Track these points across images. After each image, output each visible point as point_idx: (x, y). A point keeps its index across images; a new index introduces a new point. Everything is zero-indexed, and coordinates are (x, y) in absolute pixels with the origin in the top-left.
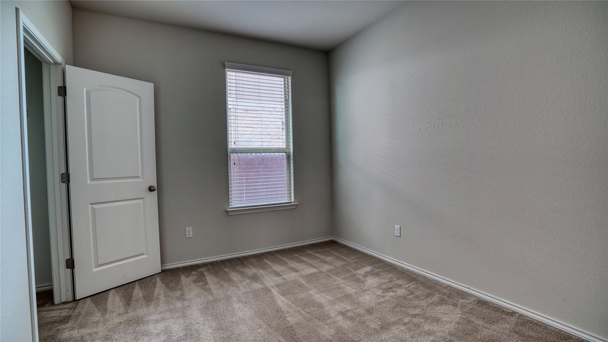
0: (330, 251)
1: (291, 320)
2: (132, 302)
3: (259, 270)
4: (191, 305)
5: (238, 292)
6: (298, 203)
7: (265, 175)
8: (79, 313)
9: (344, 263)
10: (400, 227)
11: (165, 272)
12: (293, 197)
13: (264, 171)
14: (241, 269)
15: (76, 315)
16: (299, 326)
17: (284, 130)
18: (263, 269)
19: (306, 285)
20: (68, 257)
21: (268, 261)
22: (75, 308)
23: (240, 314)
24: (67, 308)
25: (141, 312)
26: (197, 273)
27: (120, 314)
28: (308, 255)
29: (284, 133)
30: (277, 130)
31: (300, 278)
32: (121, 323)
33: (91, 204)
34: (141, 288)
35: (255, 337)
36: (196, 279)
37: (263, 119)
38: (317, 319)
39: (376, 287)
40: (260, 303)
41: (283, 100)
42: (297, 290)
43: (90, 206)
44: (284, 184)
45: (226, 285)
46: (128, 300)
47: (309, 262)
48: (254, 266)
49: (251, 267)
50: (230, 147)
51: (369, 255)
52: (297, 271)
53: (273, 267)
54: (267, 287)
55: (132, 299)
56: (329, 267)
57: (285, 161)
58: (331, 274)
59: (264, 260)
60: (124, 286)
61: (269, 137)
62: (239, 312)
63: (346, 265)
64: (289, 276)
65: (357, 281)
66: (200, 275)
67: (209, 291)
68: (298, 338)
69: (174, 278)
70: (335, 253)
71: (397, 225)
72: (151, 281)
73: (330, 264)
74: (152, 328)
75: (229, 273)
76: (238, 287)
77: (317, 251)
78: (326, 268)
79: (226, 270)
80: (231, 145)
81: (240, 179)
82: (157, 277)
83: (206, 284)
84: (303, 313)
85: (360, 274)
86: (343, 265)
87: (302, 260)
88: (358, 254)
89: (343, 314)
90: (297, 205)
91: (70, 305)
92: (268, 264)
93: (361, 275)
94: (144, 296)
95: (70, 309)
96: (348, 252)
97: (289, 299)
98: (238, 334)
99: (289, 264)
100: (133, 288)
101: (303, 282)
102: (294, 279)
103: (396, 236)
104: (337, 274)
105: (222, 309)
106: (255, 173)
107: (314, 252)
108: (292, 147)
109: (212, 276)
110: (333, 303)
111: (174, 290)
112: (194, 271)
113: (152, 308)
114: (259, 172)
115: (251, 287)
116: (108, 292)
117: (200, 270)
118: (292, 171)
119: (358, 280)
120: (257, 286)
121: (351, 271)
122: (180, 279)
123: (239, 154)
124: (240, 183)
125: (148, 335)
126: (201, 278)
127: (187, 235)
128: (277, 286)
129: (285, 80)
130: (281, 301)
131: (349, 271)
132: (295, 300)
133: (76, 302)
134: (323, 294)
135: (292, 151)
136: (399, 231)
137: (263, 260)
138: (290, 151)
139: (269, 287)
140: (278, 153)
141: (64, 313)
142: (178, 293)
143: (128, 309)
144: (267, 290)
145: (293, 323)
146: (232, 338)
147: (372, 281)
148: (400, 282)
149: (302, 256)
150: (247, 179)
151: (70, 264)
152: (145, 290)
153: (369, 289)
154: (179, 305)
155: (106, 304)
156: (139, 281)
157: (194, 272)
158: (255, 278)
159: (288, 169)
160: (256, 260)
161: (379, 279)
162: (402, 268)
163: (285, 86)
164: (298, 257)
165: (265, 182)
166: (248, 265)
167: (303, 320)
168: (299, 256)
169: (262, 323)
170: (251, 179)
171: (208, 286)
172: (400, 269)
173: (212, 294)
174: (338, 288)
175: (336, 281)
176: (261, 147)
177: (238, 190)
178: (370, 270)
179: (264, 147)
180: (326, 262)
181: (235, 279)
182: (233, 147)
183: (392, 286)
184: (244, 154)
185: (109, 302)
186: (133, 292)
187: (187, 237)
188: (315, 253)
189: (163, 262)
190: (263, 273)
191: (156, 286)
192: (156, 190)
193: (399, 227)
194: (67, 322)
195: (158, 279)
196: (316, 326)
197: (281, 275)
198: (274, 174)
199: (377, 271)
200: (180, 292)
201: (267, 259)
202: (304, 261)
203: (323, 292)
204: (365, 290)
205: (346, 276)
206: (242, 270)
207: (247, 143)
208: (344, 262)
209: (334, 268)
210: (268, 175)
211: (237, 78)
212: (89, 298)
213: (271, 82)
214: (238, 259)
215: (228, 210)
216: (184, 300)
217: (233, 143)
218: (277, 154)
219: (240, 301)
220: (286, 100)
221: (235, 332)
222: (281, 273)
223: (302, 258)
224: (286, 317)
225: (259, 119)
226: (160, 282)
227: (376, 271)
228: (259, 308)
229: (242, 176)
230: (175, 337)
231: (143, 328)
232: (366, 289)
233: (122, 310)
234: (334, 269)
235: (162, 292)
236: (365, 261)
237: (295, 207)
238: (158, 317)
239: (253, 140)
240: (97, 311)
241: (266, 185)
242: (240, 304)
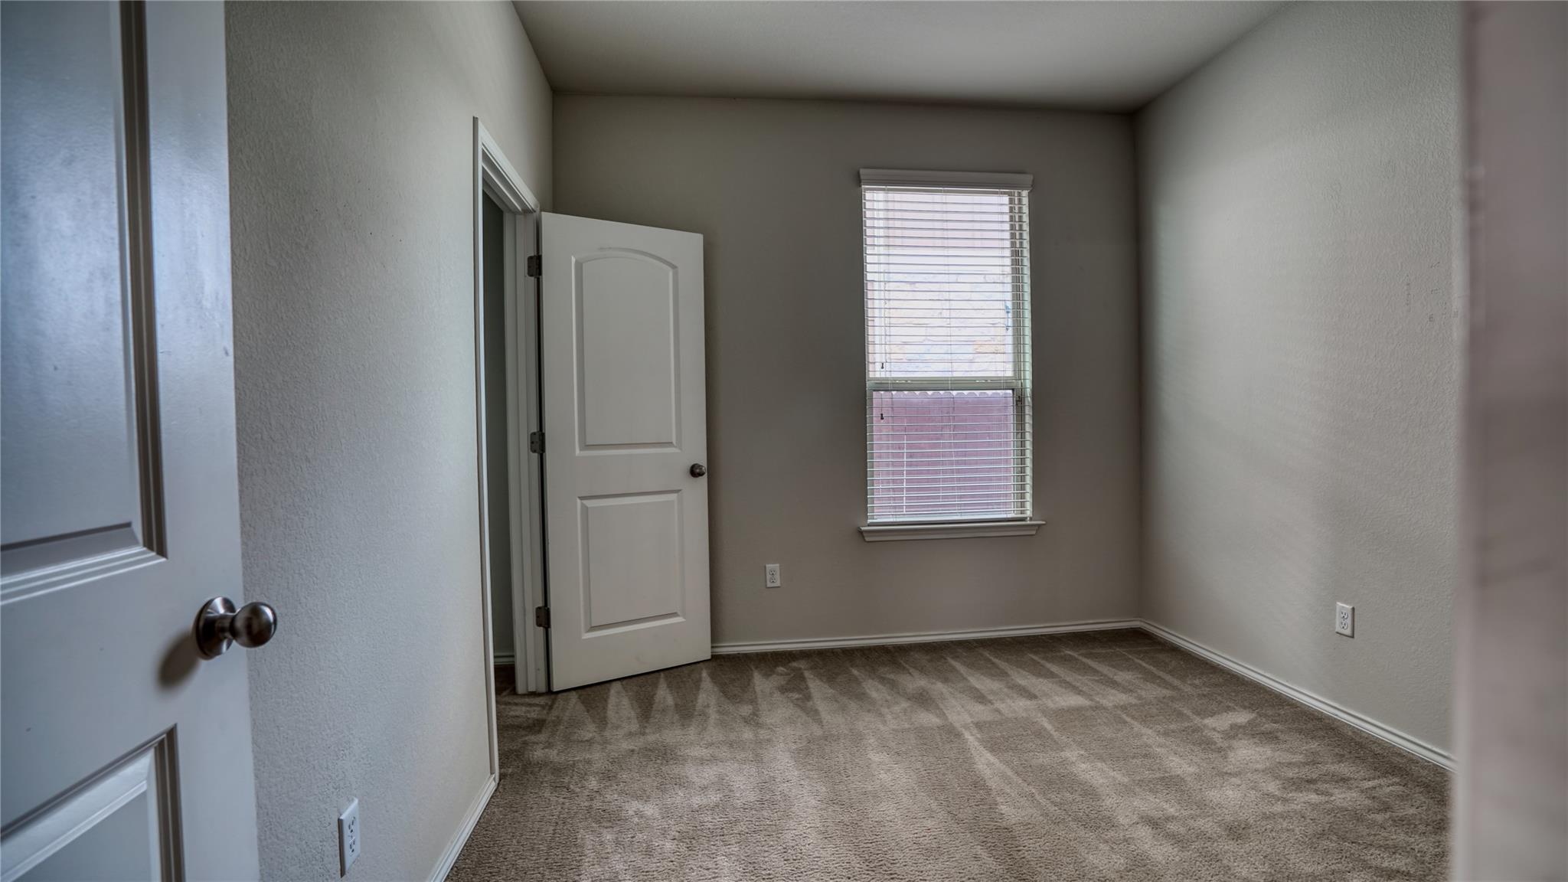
0: (1130, 657)
1: (1011, 812)
2: (652, 714)
3: (934, 680)
4: (774, 739)
5: (882, 727)
6: (1044, 522)
7: (956, 445)
8: (558, 717)
9: (1167, 693)
10: (1353, 609)
11: (718, 661)
12: (1029, 506)
13: (955, 436)
14: (890, 673)
15: (553, 722)
16: (1029, 831)
17: (1010, 331)
18: (946, 680)
19: (1056, 734)
20: (540, 604)
21: (959, 664)
22: (551, 707)
23: (883, 776)
24: (537, 705)
25: (672, 736)
26: (789, 671)
27: (630, 734)
28: (1066, 661)
29: (1010, 340)
30: (993, 331)
31: (1039, 715)
32: (633, 751)
33: (582, 498)
34: (669, 686)
35: (916, 835)
36: (787, 684)
37: (954, 305)
38: (1080, 824)
39: (1263, 771)
40: (932, 759)
41: (1008, 253)
42: (1031, 744)
43: (579, 501)
44: (1007, 470)
45: (853, 705)
46: (646, 708)
47: (1068, 679)
48: (922, 670)
49: (916, 673)
50: (871, 375)
51: (1247, 682)
52: (1032, 696)
53: (969, 678)
54: (951, 723)
55: (654, 706)
56: (1122, 698)
57: (1011, 411)
58: (1127, 715)
59: (948, 658)
60: (637, 678)
61: (970, 349)
62: (882, 772)
63: (1172, 699)
64: (1010, 707)
65: (1203, 747)
66: (794, 676)
67: (814, 714)
68: (1024, 860)
69: (738, 676)
70: (1144, 664)
71: (1345, 602)
72: (689, 676)
73: (1126, 690)
74: (690, 771)
75: (861, 680)
76: (881, 715)
77: (1091, 653)
78: (1113, 698)
79: (855, 672)
80: (875, 371)
81: (894, 455)
82: (702, 669)
83: (808, 697)
84: (1043, 801)
85: (1214, 729)
86: (1164, 698)
87: (1048, 670)
88: (1211, 673)
89: (1154, 823)
90: (1039, 526)
91: (541, 700)
92: (957, 671)
93: (1219, 732)
94: (676, 705)
95: (543, 707)
96: (1183, 666)
97: (1007, 763)
98: (877, 820)
99: (1013, 677)
100: (655, 685)
101: (1049, 727)
102: (1024, 715)
103: (1338, 633)
104: (1145, 720)
105: (842, 759)
106: (932, 439)
107: (1082, 655)
108: (1028, 375)
109: (822, 681)
110: (1126, 791)
111: (738, 700)
112: (782, 666)
113: (692, 731)
114: (941, 437)
115: (913, 720)
116: (607, 685)
117: (795, 664)
118: (1028, 437)
119: (1207, 744)
120: (928, 719)
121: (1188, 717)
122: (749, 680)
123: (894, 393)
124: (893, 464)
125: (686, 785)
126: (795, 685)
127: (768, 582)
128: (979, 726)
129: (1011, 201)
130: (986, 763)
131: (1180, 714)
132: (1024, 767)
133: (553, 696)
134: (1099, 765)
135: (1028, 384)
136: (1349, 621)
137: (945, 659)
138: (1025, 385)
139: (957, 725)
140: (994, 391)
141: (534, 714)
142: (746, 710)
143: (646, 727)
144: (951, 733)
145: (1014, 822)
146: (863, 828)
147: (1247, 753)
148: (1344, 769)
149: (1049, 662)
150: (911, 455)
151: (544, 617)
152: (678, 693)
153: (1240, 773)
154: (747, 734)
155: (605, 708)
156: (667, 672)
157: (782, 669)
158: (923, 700)
159: (1017, 433)
160: (928, 657)
161: (1273, 750)
162: (1357, 732)
163: (1011, 217)
164: (1039, 663)
165: (958, 463)
166: (907, 666)
167: (1041, 818)
168: (1039, 661)
169: (934, 806)
170: (923, 455)
171: (811, 703)
172: (1350, 733)
173: (820, 722)
174: (1145, 756)
175: (1139, 736)
176: (949, 375)
177: (888, 482)
178: (1246, 720)
179: (956, 375)
180: (1113, 684)
181: (874, 694)
182: (878, 375)
183: (1314, 776)
184: (906, 392)
185: (610, 706)
186: (655, 694)
187: (768, 586)
188: (1085, 657)
189: (716, 636)
190: (944, 690)
191: (701, 687)
192: (706, 475)
193: (1349, 607)
194: (539, 732)
195: (704, 674)
196: (1075, 840)
197: (990, 702)
198: (982, 445)
199: (1269, 726)
200: (751, 707)
201: (956, 657)
202: (1052, 672)
203: (1101, 759)
204: (1226, 773)
205: (1173, 726)
206: (892, 676)
207: (911, 367)
208: (1167, 688)
209: (1138, 702)
210: (965, 445)
211: (891, 206)
212: (574, 693)
213: (977, 208)
214: (884, 650)
215: (863, 528)
216: (758, 725)
217: (878, 366)
218: (990, 392)
219: (884, 746)
220: (1016, 254)
221: (870, 815)
222: (991, 697)
223: (1048, 665)
224: (996, 805)
225: (947, 305)
226: (709, 679)
227: (1267, 726)
228: (929, 771)
229: (899, 448)
230: (738, 801)
231: (676, 770)
232: (1229, 771)
233: (634, 727)
234: (1135, 705)
235: (713, 702)
236: (1233, 694)
237: (1034, 532)
238: (705, 752)
239: (928, 357)
240: (589, 720)
241: (959, 471)
242: (885, 753)
